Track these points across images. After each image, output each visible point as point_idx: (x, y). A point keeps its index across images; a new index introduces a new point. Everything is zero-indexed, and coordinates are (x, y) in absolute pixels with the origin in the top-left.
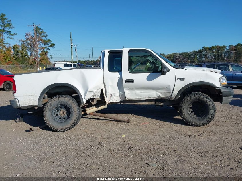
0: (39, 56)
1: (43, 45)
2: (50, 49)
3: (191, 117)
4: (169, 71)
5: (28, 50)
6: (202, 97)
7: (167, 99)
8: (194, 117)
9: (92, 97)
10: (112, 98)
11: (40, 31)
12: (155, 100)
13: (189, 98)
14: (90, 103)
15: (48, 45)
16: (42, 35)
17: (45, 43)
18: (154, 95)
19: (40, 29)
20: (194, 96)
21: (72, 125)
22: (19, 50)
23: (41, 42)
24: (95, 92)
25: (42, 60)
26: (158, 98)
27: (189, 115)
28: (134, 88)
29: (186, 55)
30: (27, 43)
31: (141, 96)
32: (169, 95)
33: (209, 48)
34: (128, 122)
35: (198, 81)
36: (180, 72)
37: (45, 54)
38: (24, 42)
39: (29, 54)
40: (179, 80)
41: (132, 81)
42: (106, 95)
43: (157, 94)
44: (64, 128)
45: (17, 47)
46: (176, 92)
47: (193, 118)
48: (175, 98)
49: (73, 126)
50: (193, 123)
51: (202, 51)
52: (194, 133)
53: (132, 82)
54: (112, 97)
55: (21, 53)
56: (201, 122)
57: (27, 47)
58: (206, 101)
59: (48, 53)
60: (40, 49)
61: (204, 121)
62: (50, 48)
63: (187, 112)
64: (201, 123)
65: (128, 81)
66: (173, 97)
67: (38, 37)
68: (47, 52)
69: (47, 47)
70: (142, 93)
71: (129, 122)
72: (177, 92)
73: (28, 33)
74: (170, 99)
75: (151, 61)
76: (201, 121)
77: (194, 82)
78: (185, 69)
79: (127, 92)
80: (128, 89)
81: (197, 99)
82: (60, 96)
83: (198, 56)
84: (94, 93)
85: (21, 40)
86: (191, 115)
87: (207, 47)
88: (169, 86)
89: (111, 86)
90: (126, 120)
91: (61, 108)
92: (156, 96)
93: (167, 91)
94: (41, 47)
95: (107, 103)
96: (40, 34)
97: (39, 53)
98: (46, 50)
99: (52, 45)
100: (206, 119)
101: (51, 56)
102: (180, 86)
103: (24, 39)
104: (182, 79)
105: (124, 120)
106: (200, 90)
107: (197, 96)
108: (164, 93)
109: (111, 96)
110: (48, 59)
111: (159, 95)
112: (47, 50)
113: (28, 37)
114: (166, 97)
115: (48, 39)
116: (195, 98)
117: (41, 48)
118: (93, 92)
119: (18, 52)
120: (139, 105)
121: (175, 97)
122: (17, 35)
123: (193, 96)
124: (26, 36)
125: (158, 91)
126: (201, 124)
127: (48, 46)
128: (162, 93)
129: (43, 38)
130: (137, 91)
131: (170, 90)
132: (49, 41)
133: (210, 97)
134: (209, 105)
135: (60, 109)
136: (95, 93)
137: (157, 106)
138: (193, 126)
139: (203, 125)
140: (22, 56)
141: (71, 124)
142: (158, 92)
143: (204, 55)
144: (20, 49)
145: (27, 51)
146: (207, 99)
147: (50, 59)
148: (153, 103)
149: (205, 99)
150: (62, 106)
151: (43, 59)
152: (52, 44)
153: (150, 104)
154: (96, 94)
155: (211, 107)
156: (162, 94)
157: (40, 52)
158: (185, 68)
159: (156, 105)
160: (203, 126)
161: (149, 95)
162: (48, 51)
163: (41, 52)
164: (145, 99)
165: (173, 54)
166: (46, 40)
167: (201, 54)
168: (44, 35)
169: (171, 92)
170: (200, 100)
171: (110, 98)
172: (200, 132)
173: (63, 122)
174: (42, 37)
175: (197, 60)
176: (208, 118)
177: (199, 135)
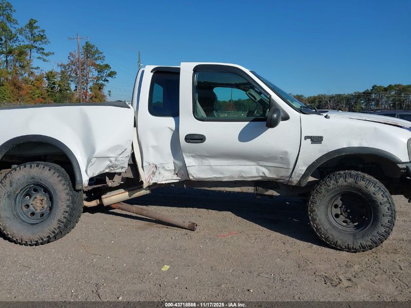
0: (89, 90)
1: (97, 72)
2: (107, 81)
3: (334, 227)
4: (286, 118)
5: (72, 81)
6: (362, 184)
7: (281, 183)
8: (340, 227)
9: (107, 171)
10: (157, 174)
11: (93, 50)
12: (256, 183)
13: (332, 183)
14: (106, 183)
15: (105, 73)
16: (96, 56)
17: (101, 69)
18: (252, 171)
19: (93, 47)
20: (344, 180)
21: (54, 232)
22: (56, 80)
23: (93, 67)
24: (113, 159)
25: (94, 99)
26: (260, 178)
27: (331, 223)
28: (206, 155)
29: (342, 99)
30: (70, 69)
31: (222, 174)
32: (285, 174)
33: (385, 88)
34: (192, 228)
35: (355, 144)
36: (314, 123)
37: (100, 88)
38: (64, 67)
39: (73, 87)
40: (309, 140)
41: (200, 139)
42: (143, 167)
43: (258, 171)
44: (36, 238)
45: (53, 74)
46: (302, 168)
47: (340, 231)
48: (300, 182)
49: (58, 234)
50: (339, 242)
51: (371, 93)
52: (337, 269)
53: (202, 139)
54: (157, 172)
55: (60, 86)
56: (359, 242)
57: (70, 76)
58: (374, 194)
59: (104, 87)
60: (91, 79)
61: (366, 242)
62: (107, 78)
63: (327, 215)
64: (359, 244)
65: (191, 138)
66: (295, 179)
67: (89, 59)
68: (102, 85)
69: (103, 77)
70: (224, 167)
71: (193, 230)
72: (305, 169)
73: (73, 52)
74: (289, 184)
75: (256, 99)
76: (358, 240)
77: (345, 146)
78: (326, 117)
79: (189, 161)
80: (192, 156)
81: (350, 186)
82: (33, 165)
83: (362, 102)
84: (111, 162)
85: (60, 64)
86: (334, 223)
87: (381, 86)
88: (286, 153)
89: (153, 147)
90: (186, 225)
91: (35, 190)
92: (256, 175)
93: (281, 165)
94: (94, 76)
95: (145, 185)
96: (93, 55)
97: (89, 87)
98: (101, 82)
99: (112, 74)
100: (370, 237)
101: (110, 91)
102: (312, 154)
103: (66, 62)
104: (317, 140)
105: (182, 225)
106: (360, 166)
107: (350, 180)
108: (275, 168)
109: (154, 169)
110: (104, 96)
111: (264, 173)
112: (103, 82)
113: (72, 59)
114: (278, 177)
115: (105, 63)
116: (345, 184)
117: (94, 78)
118: (107, 159)
119: (54, 83)
120: (220, 192)
121: (300, 180)
122: (53, 55)
123: (341, 181)
124: (70, 58)
125: (261, 163)
126: (357, 246)
127: (104, 75)
128: (271, 168)
129: (98, 61)
130: (213, 162)
131: (288, 163)
132: (107, 66)
133: (382, 185)
134: (380, 203)
135: (35, 194)
136: (113, 162)
137: (260, 197)
138: (339, 250)
139: (364, 249)
140: (60, 90)
141: (52, 229)
142: (261, 166)
143: (373, 100)
144: (58, 79)
145: (69, 82)
146: (375, 188)
147: (108, 97)
148: (250, 190)
149: (372, 189)
150: (38, 188)
151: (96, 97)
152: (111, 72)
153: (245, 191)
154: (117, 163)
155: (384, 209)
156: (269, 170)
157: (91, 84)
158: (325, 114)
159: (258, 194)
160: (363, 251)
161: (241, 171)
162: (105, 83)
163: (93, 84)
164: (231, 180)
165: (319, 95)
166: (102, 64)
167: (369, 98)
168: (99, 57)
169: (292, 167)
170: (360, 190)
171: (154, 173)
172: (352, 269)
173: (37, 224)
174: (96, 59)
175: (362, 108)
176: (375, 235)
177: (350, 280)
